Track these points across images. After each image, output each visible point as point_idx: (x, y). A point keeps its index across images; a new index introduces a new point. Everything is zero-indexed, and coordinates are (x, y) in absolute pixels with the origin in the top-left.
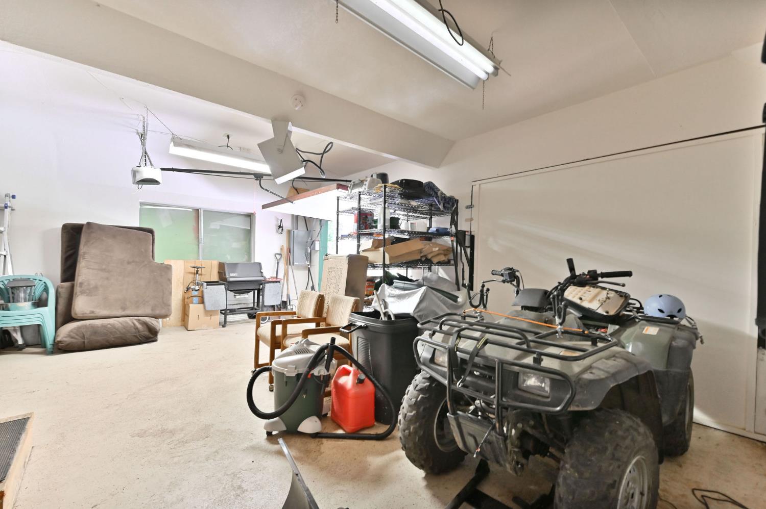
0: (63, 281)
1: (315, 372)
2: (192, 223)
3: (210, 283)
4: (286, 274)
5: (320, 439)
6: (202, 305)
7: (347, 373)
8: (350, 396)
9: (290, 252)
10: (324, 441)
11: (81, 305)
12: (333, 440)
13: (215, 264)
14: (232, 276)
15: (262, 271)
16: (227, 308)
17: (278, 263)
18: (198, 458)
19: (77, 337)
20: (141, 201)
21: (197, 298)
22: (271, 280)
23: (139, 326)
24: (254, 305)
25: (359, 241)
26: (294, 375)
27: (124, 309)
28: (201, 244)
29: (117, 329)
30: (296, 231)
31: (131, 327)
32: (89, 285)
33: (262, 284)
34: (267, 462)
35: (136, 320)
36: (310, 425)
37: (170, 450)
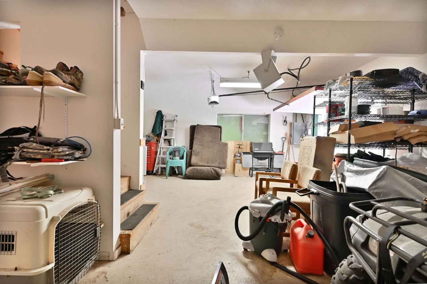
0: (190, 149)
1: (273, 219)
2: (239, 122)
3: (245, 153)
4: (288, 150)
5: (275, 268)
6: (241, 164)
7: (301, 225)
8: (300, 245)
9: (291, 136)
10: (278, 270)
11: (194, 160)
12: (284, 272)
13: (249, 143)
14: (256, 150)
15: (272, 147)
16: (253, 167)
17: (283, 143)
18: (206, 248)
19: (191, 173)
20: (218, 113)
21: (239, 160)
22: (278, 153)
23: (213, 171)
24: (269, 167)
25: (329, 126)
26: (258, 217)
27: (208, 163)
28: (243, 133)
29: (205, 172)
30: (295, 124)
31: (210, 171)
32: (196, 151)
33: (272, 155)
34: (236, 268)
35: (212, 168)
36: (269, 254)
37: (198, 238)
